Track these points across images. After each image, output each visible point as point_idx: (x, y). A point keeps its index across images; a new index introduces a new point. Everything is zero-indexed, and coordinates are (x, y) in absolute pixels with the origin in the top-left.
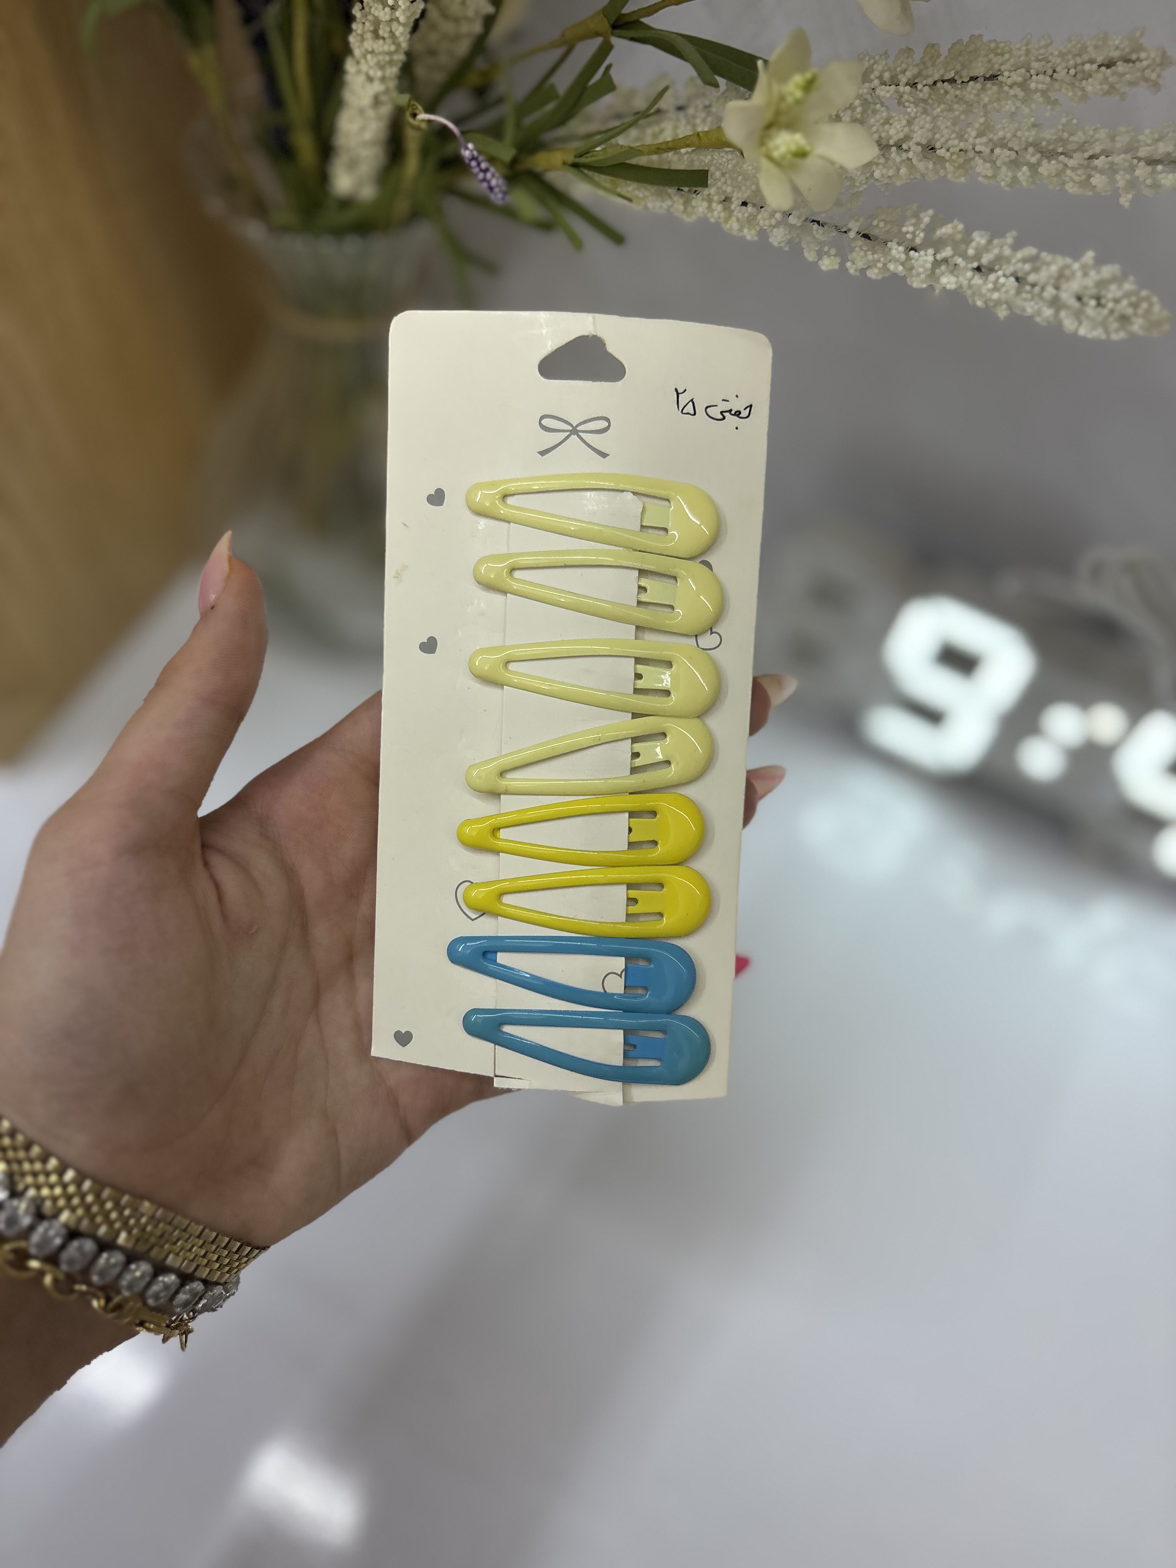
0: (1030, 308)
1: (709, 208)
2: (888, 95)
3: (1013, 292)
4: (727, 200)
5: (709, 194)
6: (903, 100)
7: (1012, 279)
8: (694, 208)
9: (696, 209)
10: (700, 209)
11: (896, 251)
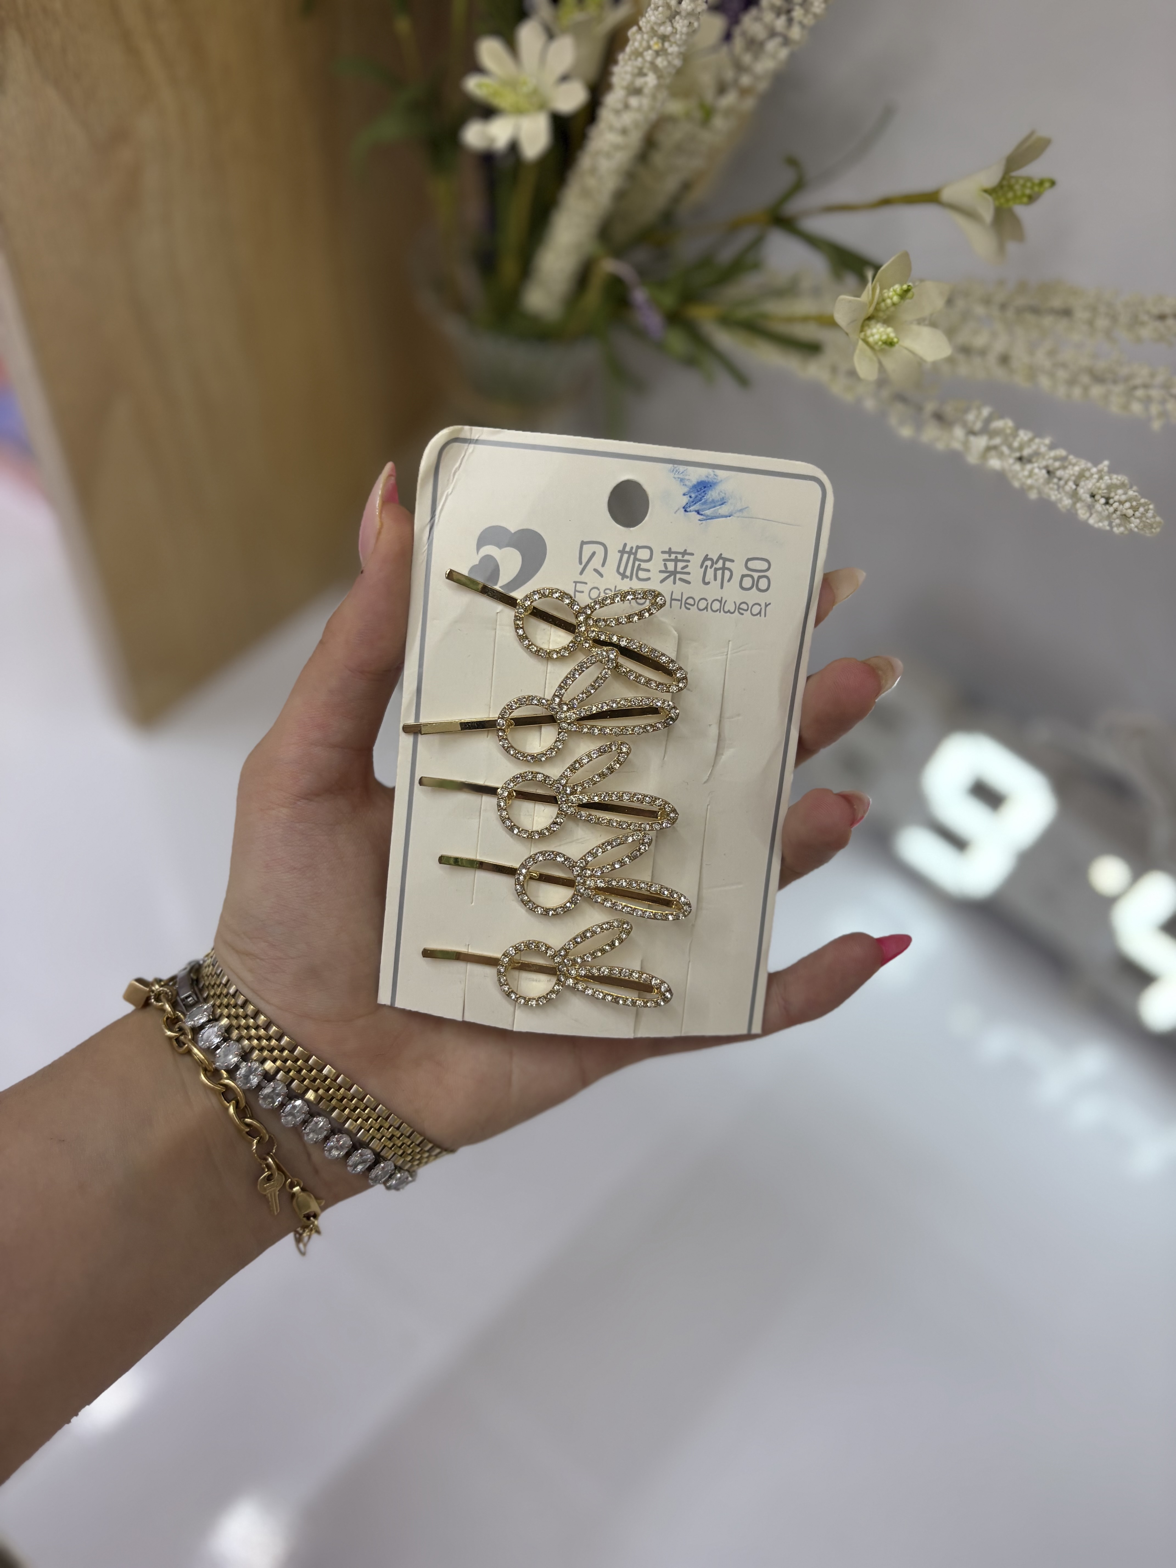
0: (1054, 496)
1: (820, 371)
3: (1041, 481)
4: (834, 369)
5: (821, 362)
7: (1044, 472)
8: (808, 369)
9: (810, 371)
10: (813, 371)
11: (959, 432)
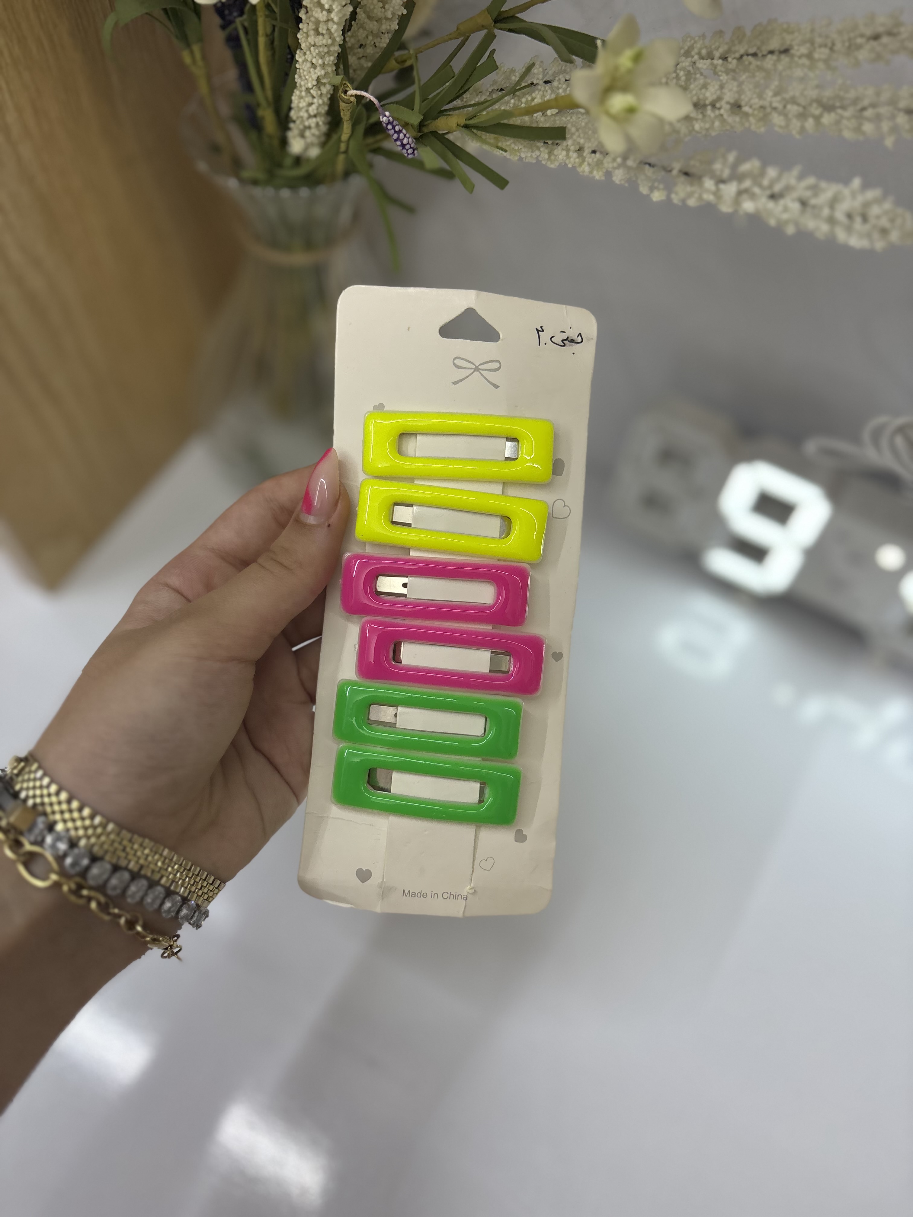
0: (810, 223)
1: (568, 156)
2: (705, 67)
3: (796, 213)
4: (580, 150)
5: (567, 145)
6: (717, 70)
7: (798, 204)
8: (556, 156)
9: (557, 157)
10: (561, 157)
11: (709, 184)
